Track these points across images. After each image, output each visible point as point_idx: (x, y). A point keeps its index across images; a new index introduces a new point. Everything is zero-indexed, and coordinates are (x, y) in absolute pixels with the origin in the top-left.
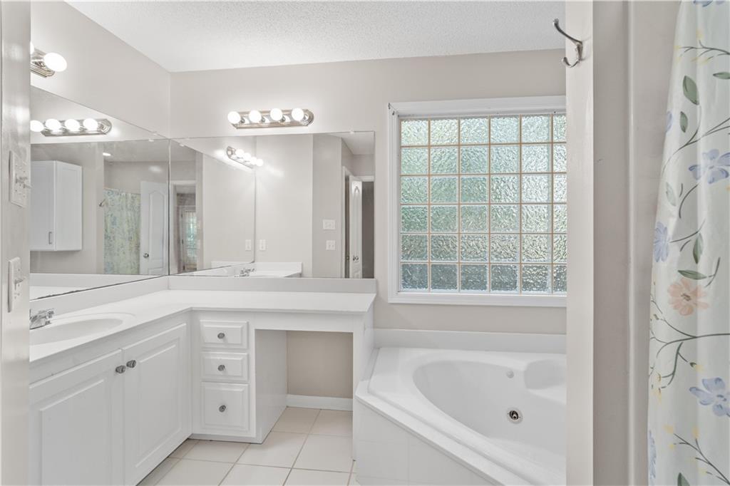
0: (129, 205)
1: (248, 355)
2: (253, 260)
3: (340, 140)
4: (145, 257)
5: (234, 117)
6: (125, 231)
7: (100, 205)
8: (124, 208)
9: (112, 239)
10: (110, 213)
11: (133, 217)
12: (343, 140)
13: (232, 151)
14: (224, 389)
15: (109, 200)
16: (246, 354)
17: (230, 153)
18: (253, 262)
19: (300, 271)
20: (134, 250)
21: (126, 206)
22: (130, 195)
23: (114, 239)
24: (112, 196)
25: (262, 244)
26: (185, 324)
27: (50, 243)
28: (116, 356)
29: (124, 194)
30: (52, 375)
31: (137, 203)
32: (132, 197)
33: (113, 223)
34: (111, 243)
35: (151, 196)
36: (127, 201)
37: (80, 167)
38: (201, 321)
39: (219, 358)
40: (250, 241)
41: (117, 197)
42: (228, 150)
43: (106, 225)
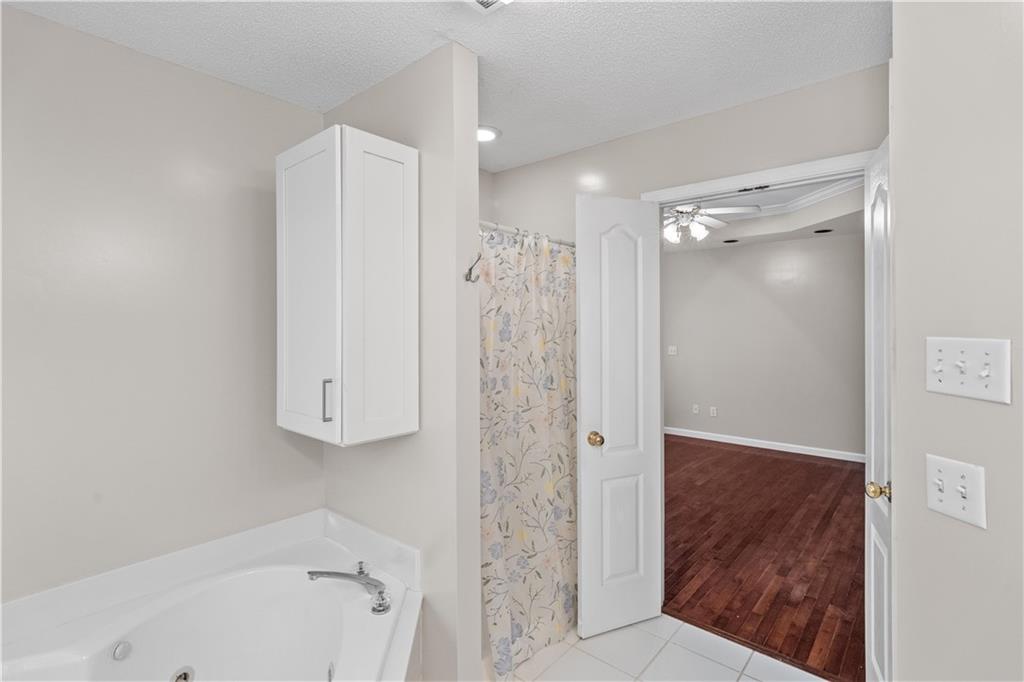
0: (543, 277)
4: (592, 442)
6: (536, 357)
7: (468, 277)
8: (532, 287)
9: (499, 387)
10: (494, 305)
11: (555, 316)
15: (493, 261)
20: (559, 415)
23: (506, 386)
24: (500, 247)
27: (325, 420)
29: (529, 241)
31: (561, 270)
33: (504, 335)
34: (498, 399)
35: (603, 239)
37: (415, 152)
41: (512, 252)
43: (484, 349)
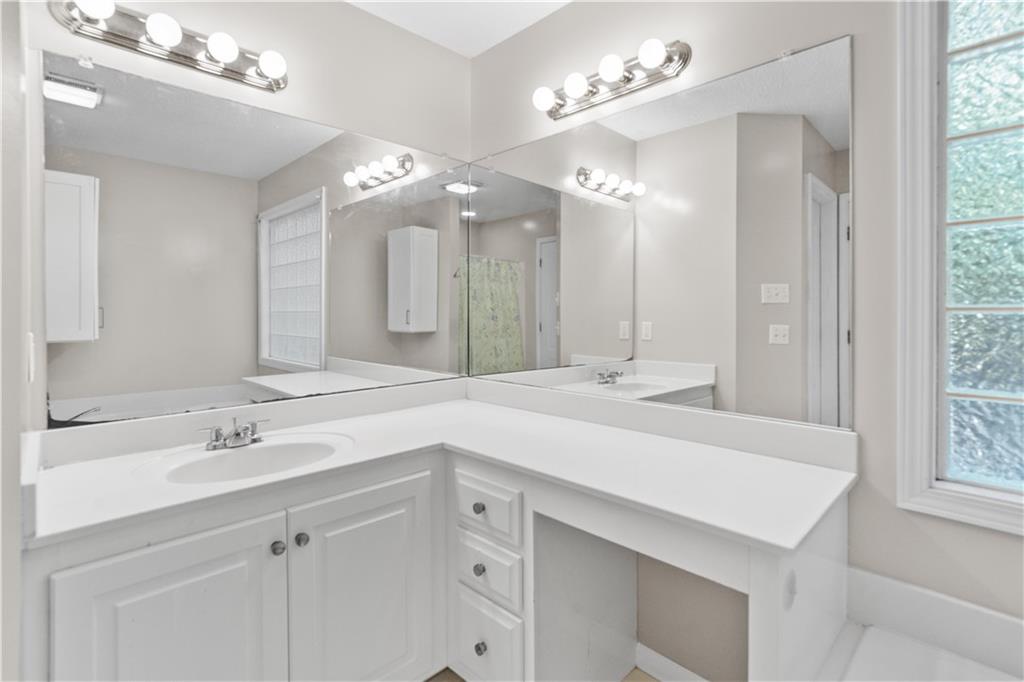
0: (491, 275)
1: (522, 562)
2: (630, 356)
3: (801, 119)
5: (543, 99)
6: (488, 308)
7: (455, 276)
12: (804, 117)
13: (586, 175)
14: (484, 611)
16: (518, 557)
17: (582, 178)
18: (631, 359)
19: (711, 381)
21: (488, 276)
22: (493, 262)
25: (645, 328)
26: (428, 473)
27: (407, 323)
28: (272, 523)
29: (485, 260)
30: (149, 545)
31: (504, 273)
32: (497, 264)
36: (489, 270)
37: (436, 231)
38: (457, 470)
39: (478, 549)
40: (627, 323)
42: (579, 174)
43: (462, 301)
